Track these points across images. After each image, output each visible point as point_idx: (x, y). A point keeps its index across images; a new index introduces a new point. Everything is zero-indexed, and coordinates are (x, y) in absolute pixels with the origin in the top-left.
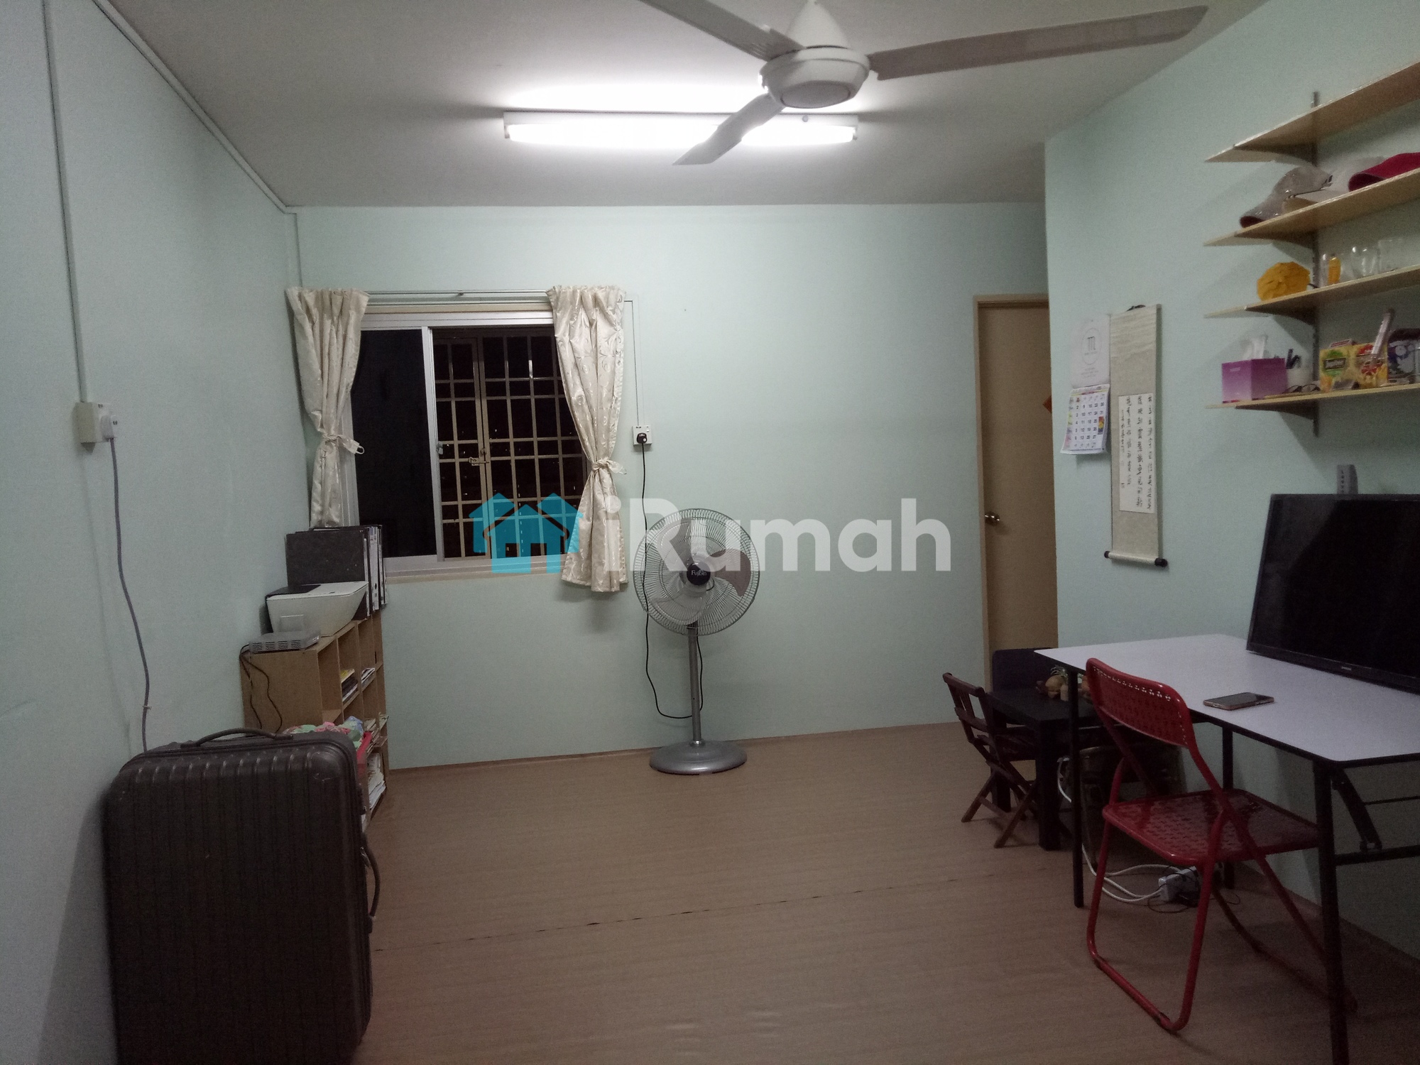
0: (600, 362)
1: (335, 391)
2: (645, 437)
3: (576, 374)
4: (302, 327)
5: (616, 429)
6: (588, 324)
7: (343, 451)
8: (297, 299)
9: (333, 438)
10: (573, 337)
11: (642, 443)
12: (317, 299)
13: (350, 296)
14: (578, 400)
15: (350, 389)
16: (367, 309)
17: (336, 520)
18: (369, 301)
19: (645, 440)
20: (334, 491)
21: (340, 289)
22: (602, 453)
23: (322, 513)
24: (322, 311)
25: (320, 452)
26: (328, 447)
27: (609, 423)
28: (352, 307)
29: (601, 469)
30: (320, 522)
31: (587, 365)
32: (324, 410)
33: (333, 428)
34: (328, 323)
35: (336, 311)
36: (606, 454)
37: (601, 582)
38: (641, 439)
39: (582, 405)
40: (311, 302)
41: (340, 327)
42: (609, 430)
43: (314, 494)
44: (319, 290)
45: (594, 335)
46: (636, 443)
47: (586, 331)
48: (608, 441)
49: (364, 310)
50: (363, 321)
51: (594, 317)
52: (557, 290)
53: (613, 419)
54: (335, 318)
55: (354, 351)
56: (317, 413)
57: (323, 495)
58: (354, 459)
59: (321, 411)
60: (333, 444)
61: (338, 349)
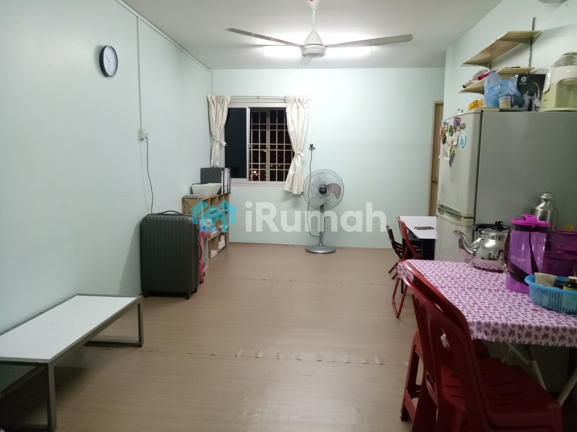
0: (299, 120)
1: (220, 126)
2: (313, 145)
3: (292, 124)
4: (211, 107)
5: (303, 142)
6: (297, 108)
7: (221, 145)
8: (210, 98)
9: (218, 140)
10: (291, 112)
11: (312, 147)
12: (216, 98)
13: (225, 97)
14: (292, 132)
15: (224, 126)
16: (230, 101)
17: (218, 165)
18: (231, 99)
19: (312, 146)
20: (218, 157)
21: (222, 95)
22: (298, 150)
23: (214, 163)
24: (217, 101)
25: (214, 145)
26: (217, 143)
27: (301, 140)
28: (226, 101)
29: (298, 155)
30: (213, 166)
31: (295, 120)
32: (216, 132)
33: (218, 137)
34: (218, 105)
35: (221, 102)
36: (299, 150)
37: (295, 191)
38: (311, 146)
39: (293, 134)
40: (214, 99)
41: (222, 107)
42: (301, 142)
43: (212, 157)
44: (217, 95)
45: (298, 111)
46: (310, 147)
47: (296, 110)
48: (300, 146)
49: (229, 101)
50: (229, 104)
51: (298, 106)
52: (287, 96)
53: (302, 139)
54: (221, 104)
55: (226, 114)
56: (214, 133)
57: (214, 158)
58: (224, 147)
59: (215, 132)
60: (218, 142)
61: (221, 113)
